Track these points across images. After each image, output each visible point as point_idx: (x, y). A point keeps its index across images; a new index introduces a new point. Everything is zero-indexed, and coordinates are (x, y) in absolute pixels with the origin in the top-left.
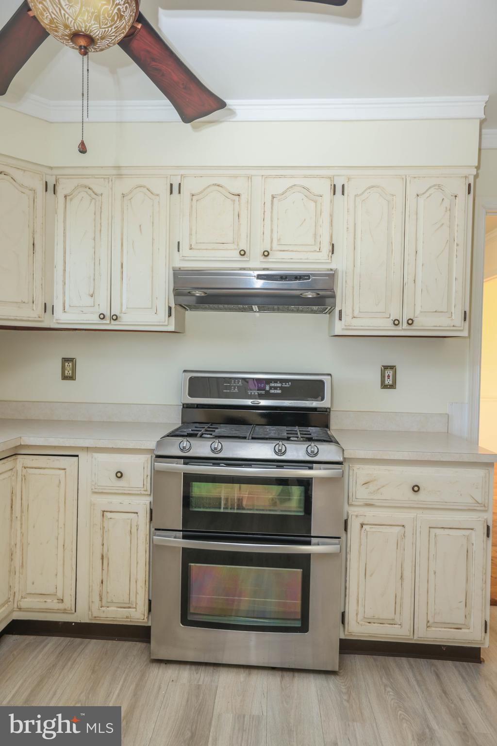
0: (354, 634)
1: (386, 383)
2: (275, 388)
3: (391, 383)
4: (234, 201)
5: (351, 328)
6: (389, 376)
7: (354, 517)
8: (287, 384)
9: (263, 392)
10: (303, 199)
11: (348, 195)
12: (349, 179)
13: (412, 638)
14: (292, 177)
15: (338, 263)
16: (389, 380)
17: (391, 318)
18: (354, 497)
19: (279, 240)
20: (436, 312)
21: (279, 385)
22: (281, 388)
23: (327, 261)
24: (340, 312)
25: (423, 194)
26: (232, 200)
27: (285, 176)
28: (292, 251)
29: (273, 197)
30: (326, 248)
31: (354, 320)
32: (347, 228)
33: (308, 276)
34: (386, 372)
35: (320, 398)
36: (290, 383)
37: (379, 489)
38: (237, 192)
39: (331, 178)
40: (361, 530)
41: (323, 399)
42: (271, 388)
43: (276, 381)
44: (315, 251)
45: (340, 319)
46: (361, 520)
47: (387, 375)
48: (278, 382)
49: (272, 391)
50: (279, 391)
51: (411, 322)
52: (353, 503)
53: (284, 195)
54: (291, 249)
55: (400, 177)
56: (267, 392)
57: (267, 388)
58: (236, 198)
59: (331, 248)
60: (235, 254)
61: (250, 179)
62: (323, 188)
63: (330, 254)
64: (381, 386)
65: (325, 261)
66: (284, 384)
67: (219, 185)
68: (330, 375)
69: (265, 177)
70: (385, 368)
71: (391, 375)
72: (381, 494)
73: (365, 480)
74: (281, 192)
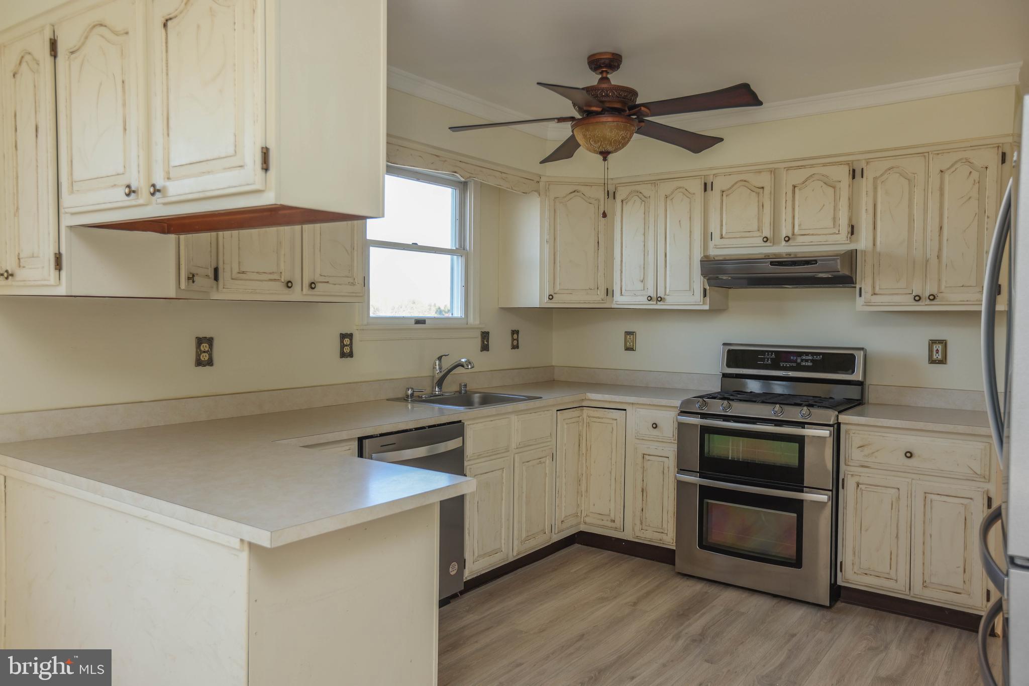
0: (850, 582)
1: (935, 357)
2: (807, 361)
3: (940, 357)
4: (758, 194)
5: (870, 304)
6: (937, 351)
7: (849, 476)
8: (819, 357)
9: (794, 365)
10: (822, 187)
11: (867, 179)
12: (867, 163)
13: (908, 593)
14: (812, 166)
15: (863, 243)
16: (937, 354)
17: (914, 294)
18: (850, 458)
19: (800, 225)
20: (963, 286)
21: (810, 358)
22: (812, 361)
23: (846, 242)
24: (860, 289)
25: (949, 169)
26: (756, 193)
27: (803, 167)
28: (813, 235)
29: (794, 187)
30: (845, 229)
31: (874, 297)
32: (866, 210)
34: (935, 346)
35: (851, 371)
36: (821, 356)
37: (873, 453)
38: (761, 185)
39: (847, 163)
40: (857, 489)
41: (853, 372)
42: (802, 360)
43: (807, 354)
44: (834, 233)
45: (860, 295)
46: (856, 479)
47: (935, 349)
48: (810, 355)
49: (804, 364)
50: (810, 364)
51: (932, 297)
52: (850, 464)
53: (804, 184)
54: (811, 233)
55: (922, 155)
56: (799, 364)
57: (799, 361)
58: (761, 190)
59: (850, 229)
60: (759, 241)
61: (772, 173)
62: (843, 174)
63: (849, 235)
64: (929, 361)
65: (843, 242)
66: (815, 357)
67: (745, 181)
68: (862, 349)
69: (787, 169)
70: (932, 343)
71: (940, 349)
72: (876, 457)
73: (861, 444)
74: (801, 181)
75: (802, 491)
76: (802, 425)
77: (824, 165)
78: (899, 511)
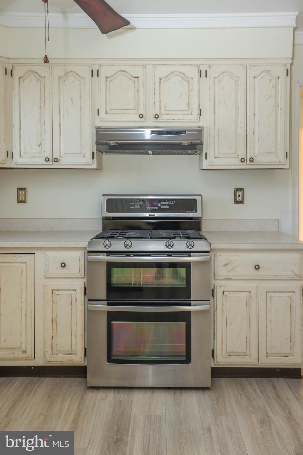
0: (220, 363)
1: (238, 200)
2: (165, 205)
3: (241, 200)
4: (134, 82)
5: (213, 164)
6: (239, 195)
7: (218, 287)
8: (172, 202)
9: (157, 208)
10: (180, 80)
11: (209, 78)
12: (210, 67)
13: (258, 364)
14: (173, 65)
15: (205, 122)
16: (239, 198)
17: (239, 157)
18: (218, 274)
19: (165, 107)
20: (268, 153)
21: (167, 203)
22: (168, 205)
23: (197, 121)
24: (206, 154)
25: (258, 76)
26: (133, 81)
27: (168, 65)
28: (174, 114)
29: (160, 79)
30: (196, 112)
31: (216, 159)
32: (210, 99)
33: (185, 132)
34: (238, 192)
35: (194, 211)
36: (174, 202)
37: (233, 268)
38: (136, 76)
39: (198, 66)
40: (223, 295)
41: (196, 211)
42: (162, 205)
43: (165, 200)
44: (188, 114)
45: (206, 158)
46: (223, 289)
47: (238, 194)
48: (167, 201)
49: (163, 207)
50: (167, 207)
51: (252, 160)
52: (218, 278)
53: (168, 77)
54: (173, 113)
55: (243, 65)
56: (159, 208)
57: (159, 205)
58: (136, 79)
59: (199, 112)
60: (136, 117)
61: (145, 67)
62: (193, 73)
63: (199, 116)
64: (235, 202)
65: (195, 121)
66: (170, 202)
67: (124, 71)
68: (200, 195)
69: (155, 65)
70: (237, 190)
71: (241, 194)
72: (235, 271)
73: (225, 263)
74: (166, 75)
75: (189, 305)
76: (188, 253)
77: (181, 65)
78: (251, 307)
